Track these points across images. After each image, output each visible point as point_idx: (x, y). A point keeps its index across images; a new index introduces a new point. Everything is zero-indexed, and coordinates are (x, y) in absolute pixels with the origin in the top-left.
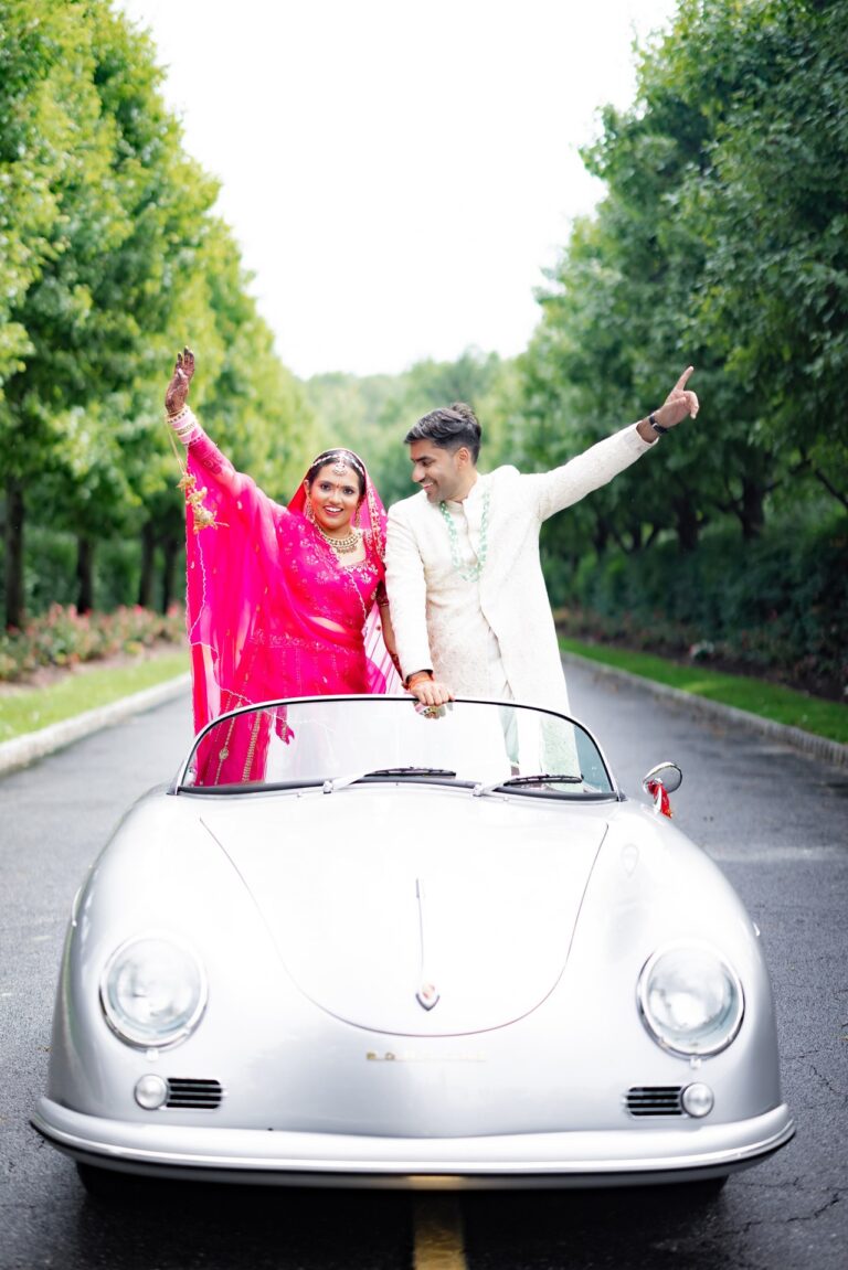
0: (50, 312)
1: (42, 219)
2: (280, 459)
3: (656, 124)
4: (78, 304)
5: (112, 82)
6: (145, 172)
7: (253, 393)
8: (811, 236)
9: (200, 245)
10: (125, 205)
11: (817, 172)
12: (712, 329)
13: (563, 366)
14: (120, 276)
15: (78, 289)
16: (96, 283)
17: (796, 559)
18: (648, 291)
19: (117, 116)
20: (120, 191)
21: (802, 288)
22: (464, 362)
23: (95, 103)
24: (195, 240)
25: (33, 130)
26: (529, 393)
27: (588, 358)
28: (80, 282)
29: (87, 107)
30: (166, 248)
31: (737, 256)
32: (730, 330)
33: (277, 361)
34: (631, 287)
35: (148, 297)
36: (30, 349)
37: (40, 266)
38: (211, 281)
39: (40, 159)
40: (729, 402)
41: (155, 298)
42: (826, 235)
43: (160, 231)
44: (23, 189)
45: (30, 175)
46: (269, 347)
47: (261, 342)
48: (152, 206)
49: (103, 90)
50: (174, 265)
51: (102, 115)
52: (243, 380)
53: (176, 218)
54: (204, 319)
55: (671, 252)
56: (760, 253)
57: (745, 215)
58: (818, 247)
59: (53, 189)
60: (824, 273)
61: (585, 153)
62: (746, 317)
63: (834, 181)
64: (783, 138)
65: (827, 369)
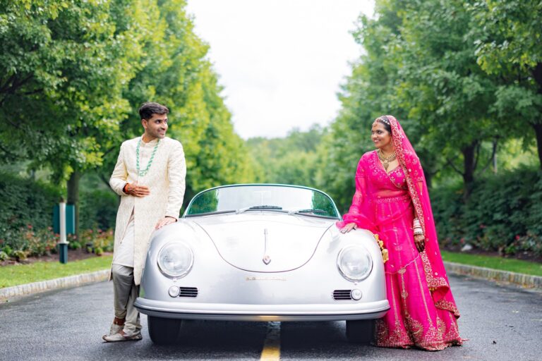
0: (138, 96)
1: (136, 54)
2: (233, 167)
3: (382, 22)
4: (149, 93)
5: (164, 5)
6: (177, 41)
7: (221, 137)
8: (438, 60)
9: (199, 72)
10: (169, 54)
11: (440, 35)
12: (403, 100)
13: (348, 123)
14: (167, 82)
15: (150, 87)
16: (157, 84)
17: (443, 201)
18: (380, 88)
19: (166, 19)
20: (167, 48)
21: (434, 80)
22: (312, 132)
23: (157, 13)
24: (197, 70)
25: (133, 19)
26: (336, 137)
27: (358, 120)
28: (150, 84)
29: (154, 15)
30: (185, 71)
31: (411, 68)
32: (410, 100)
33: (232, 126)
34: (373, 87)
35: (178, 93)
36: (130, 110)
37: (135, 72)
38: (204, 88)
39: (135, 30)
40: (414, 132)
41: (181, 93)
42: (443, 59)
43: (183, 64)
44: (129, 41)
45: (132, 36)
46: (229, 119)
47: (225, 117)
48: (180, 55)
49: (161, 8)
50: (189, 78)
51: (160, 19)
52: (217, 132)
53: (190, 60)
54: (201, 105)
55: (389, 73)
56: (419, 67)
57: (413, 53)
58: (440, 63)
59: (140, 43)
60: (442, 73)
61: (355, 35)
62: (416, 94)
63: (447, 38)
64: (426, 22)
65: (446, 112)
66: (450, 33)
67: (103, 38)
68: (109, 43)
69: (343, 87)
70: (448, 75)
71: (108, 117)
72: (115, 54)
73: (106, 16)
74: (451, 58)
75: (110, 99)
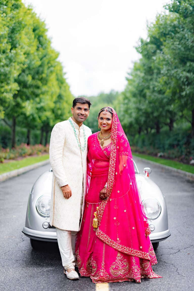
0: (23, 80)
1: (22, 60)
3: (151, 42)
4: (29, 79)
5: (37, 31)
6: (44, 51)
7: (65, 99)
8: (183, 66)
9: (54, 67)
10: (39, 58)
11: (184, 53)
12: (163, 86)
13: (132, 94)
14: (38, 73)
15: (29, 75)
16: (33, 74)
17: (180, 136)
18: (149, 77)
19: (38, 39)
20: (38, 55)
21: (181, 77)
23: (33, 36)
25: (20, 41)
26: (124, 99)
27: (137, 92)
29: (31, 37)
30: (47, 67)
31: (168, 70)
32: (166, 86)
34: (146, 77)
35: (43, 78)
36: (19, 88)
37: (21, 70)
38: (57, 75)
39: (21, 48)
40: (166, 101)
41: (45, 78)
42: (186, 66)
43: (46, 63)
44: (18, 54)
45: (20, 51)
48: (45, 58)
49: (35, 33)
50: (49, 70)
51: (34, 39)
53: (50, 61)
54: (55, 83)
55: (154, 69)
56: (173, 69)
57: (170, 62)
58: (184, 68)
59: (24, 54)
60: (185, 74)
61: (136, 48)
62: (170, 83)
63: (188, 55)
64: (177, 46)
65: (186, 94)
66: (190, 52)
67: (4, 52)
68: (7, 55)
69: (128, 74)
70: (188, 75)
71: (7, 92)
72: (11, 60)
73: (6, 40)
74: (190, 66)
75: (8, 84)
